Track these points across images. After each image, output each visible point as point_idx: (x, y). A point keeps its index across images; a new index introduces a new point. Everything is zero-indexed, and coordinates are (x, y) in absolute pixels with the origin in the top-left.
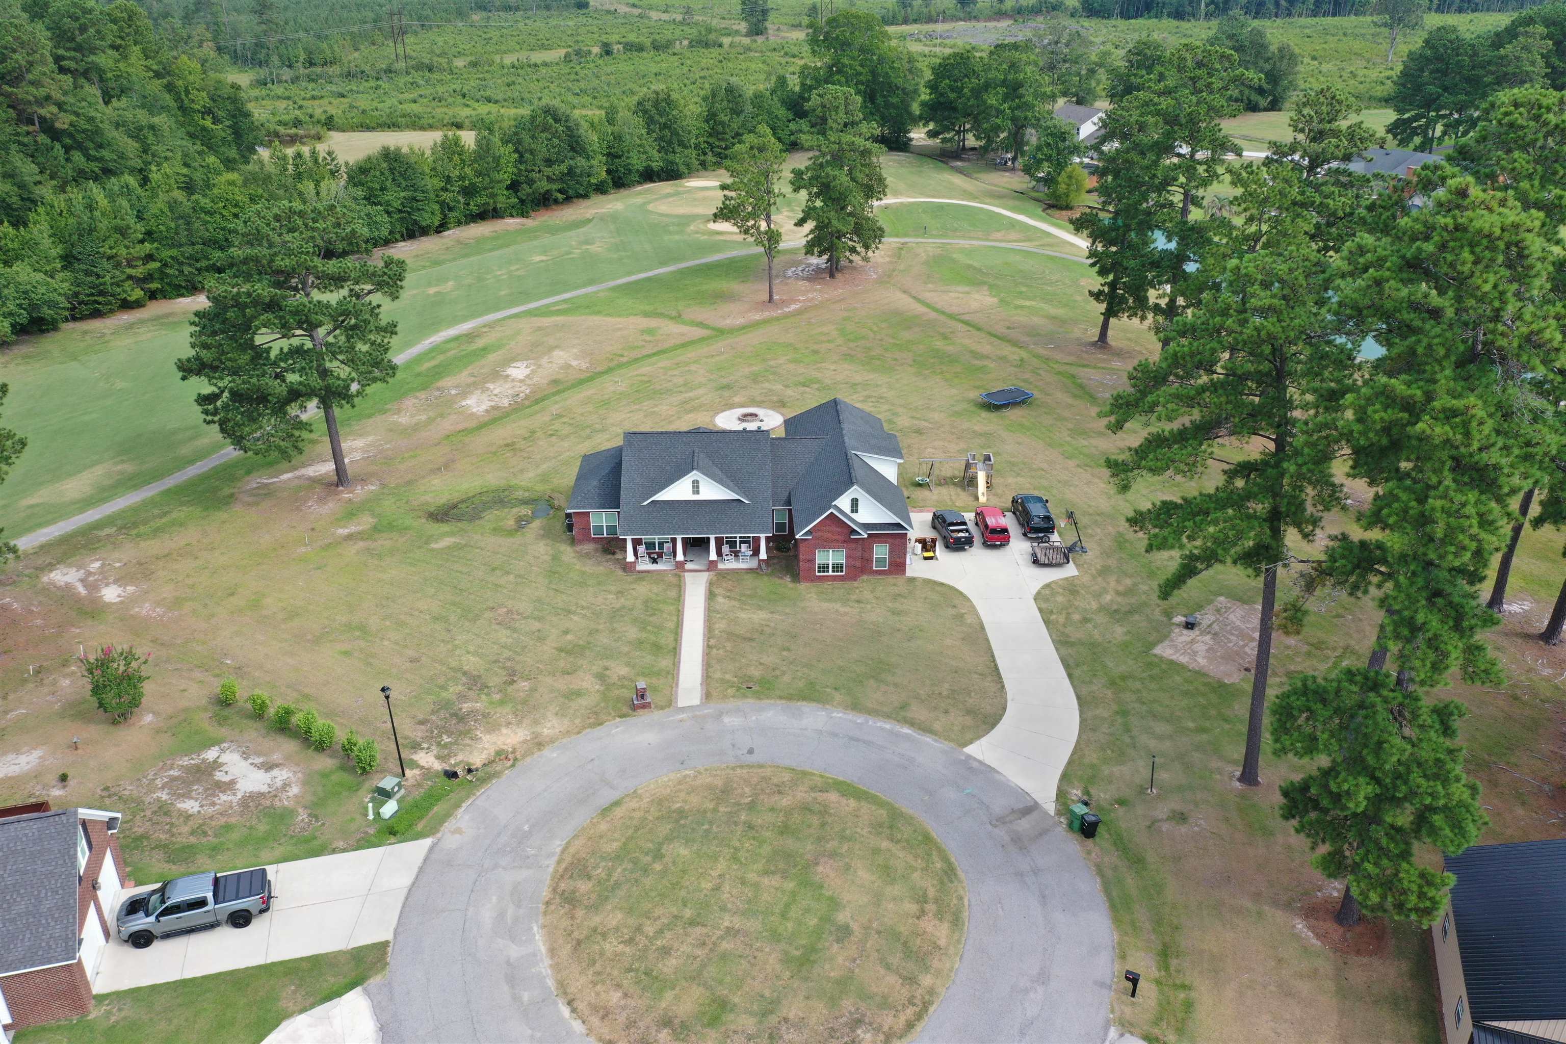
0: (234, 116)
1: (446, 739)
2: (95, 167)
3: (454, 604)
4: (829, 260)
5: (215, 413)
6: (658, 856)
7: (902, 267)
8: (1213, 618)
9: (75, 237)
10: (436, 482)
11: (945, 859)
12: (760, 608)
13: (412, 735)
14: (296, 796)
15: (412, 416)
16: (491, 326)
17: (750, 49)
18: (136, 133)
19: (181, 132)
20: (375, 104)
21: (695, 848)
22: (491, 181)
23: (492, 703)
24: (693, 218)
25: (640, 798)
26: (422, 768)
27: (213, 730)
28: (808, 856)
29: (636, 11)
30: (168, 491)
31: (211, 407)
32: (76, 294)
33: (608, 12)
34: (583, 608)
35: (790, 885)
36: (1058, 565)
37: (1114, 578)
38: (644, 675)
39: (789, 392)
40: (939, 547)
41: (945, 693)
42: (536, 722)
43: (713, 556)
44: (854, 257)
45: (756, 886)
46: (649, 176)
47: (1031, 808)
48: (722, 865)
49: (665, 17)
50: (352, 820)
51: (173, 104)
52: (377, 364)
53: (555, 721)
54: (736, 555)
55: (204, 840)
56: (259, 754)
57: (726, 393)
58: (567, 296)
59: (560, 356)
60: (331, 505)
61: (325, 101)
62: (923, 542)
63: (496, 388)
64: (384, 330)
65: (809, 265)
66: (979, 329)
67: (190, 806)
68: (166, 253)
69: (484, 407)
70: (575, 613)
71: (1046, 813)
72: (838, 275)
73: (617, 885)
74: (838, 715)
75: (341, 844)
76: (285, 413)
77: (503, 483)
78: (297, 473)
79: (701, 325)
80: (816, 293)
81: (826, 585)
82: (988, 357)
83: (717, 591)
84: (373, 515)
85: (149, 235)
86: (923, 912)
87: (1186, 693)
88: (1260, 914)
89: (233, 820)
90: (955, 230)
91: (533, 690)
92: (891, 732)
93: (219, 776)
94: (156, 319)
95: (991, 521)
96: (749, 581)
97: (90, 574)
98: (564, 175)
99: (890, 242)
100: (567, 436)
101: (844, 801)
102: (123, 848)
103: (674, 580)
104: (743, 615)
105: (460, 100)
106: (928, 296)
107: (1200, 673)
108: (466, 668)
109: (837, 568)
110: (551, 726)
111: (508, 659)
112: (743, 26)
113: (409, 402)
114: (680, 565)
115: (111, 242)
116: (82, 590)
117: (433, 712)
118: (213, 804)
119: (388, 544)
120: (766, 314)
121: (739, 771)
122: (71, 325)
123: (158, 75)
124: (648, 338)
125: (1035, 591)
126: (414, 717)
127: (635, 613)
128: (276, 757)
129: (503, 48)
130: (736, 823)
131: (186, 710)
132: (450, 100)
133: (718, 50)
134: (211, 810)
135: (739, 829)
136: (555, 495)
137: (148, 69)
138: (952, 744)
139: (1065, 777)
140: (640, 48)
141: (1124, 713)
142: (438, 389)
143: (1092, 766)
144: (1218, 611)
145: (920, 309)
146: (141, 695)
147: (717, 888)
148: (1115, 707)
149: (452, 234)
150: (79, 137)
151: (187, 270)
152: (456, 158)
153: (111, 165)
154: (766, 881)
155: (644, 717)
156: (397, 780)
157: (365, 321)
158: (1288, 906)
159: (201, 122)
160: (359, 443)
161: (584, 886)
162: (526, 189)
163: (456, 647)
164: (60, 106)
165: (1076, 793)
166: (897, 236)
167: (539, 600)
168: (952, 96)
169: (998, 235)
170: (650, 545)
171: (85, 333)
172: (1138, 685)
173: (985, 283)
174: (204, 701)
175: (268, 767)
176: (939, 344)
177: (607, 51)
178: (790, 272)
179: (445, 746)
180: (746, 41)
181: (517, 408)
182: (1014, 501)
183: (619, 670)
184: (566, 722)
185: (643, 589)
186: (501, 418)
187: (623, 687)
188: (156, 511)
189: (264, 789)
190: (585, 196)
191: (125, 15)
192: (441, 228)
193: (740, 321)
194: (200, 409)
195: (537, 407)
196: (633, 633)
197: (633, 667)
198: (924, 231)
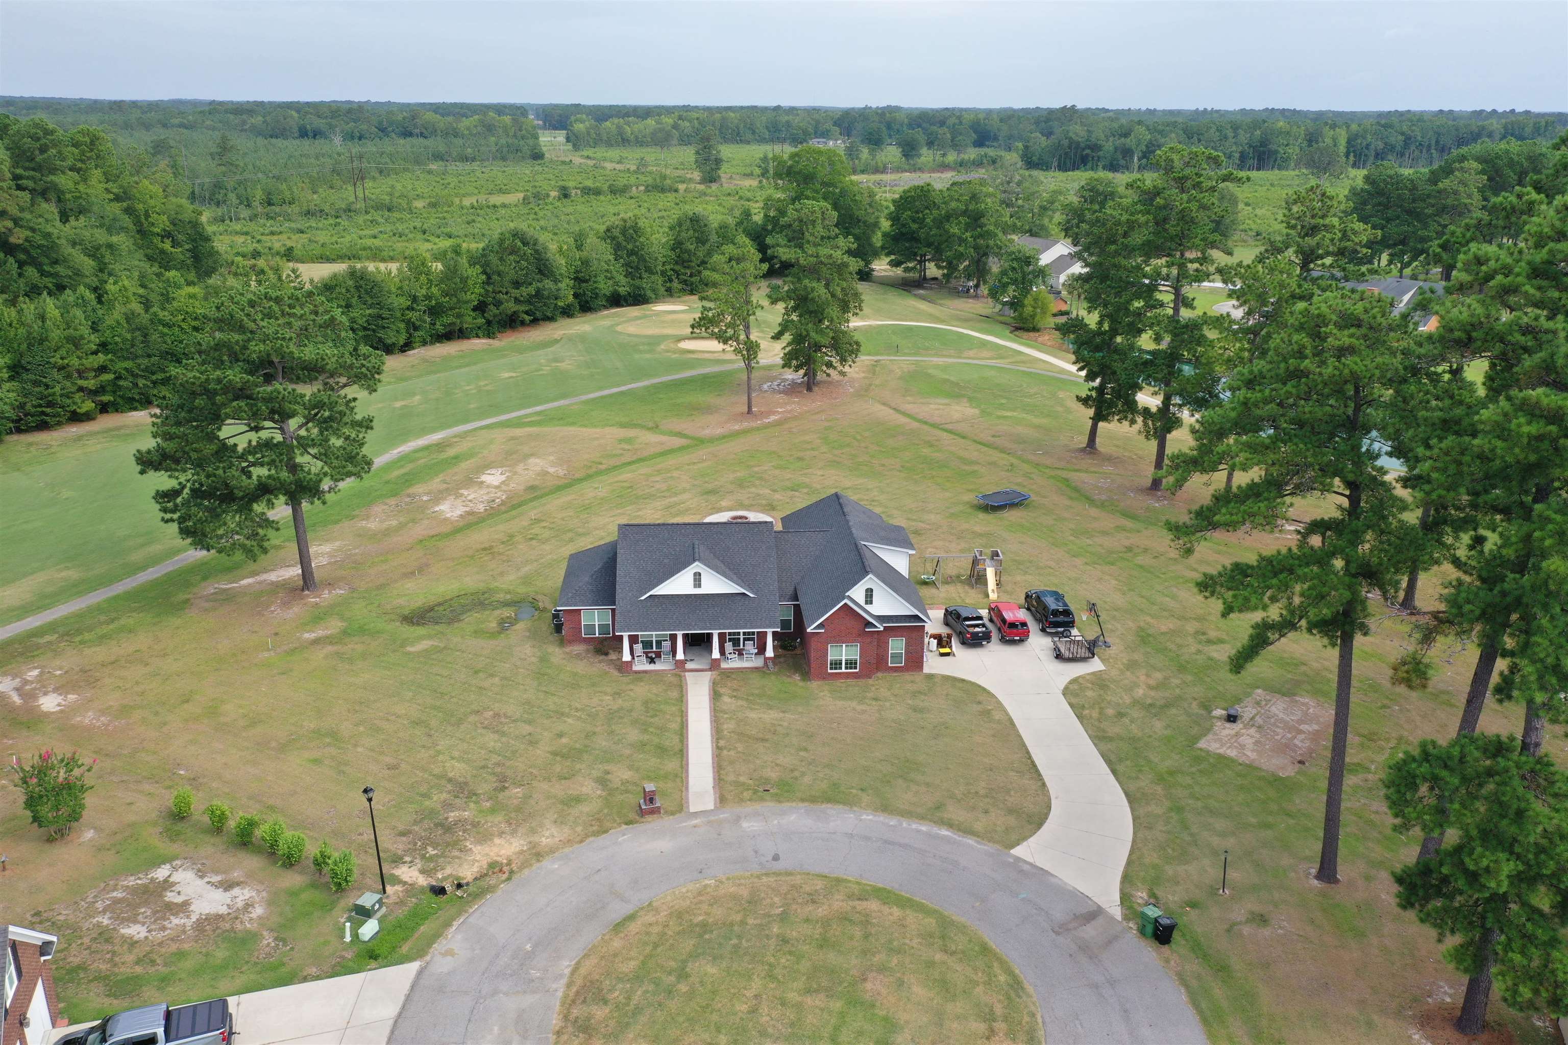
0: (194, 240)
1: (431, 851)
2: (48, 282)
3: (434, 708)
4: (805, 375)
5: (173, 511)
6: (683, 975)
7: (877, 382)
8: (1254, 711)
9: (24, 346)
10: (410, 585)
11: (1010, 972)
12: (770, 708)
13: (392, 847)
14: (260, 918)
15: (382, 522)
16: (463, 436)
17: (705, 194)
18: (93, 252)
19: (140, 254)
20: (334, 239)
21: (724, 965)
22: (459, 301)
23: (481, 811)
24: (665, 337)
25: (657, 911)
26: (405, 883)
27: (164, 847)
28: (854, 972)
29: (591, 163)
30: (116, 598)
31: (170, 505)
32: (22, 406)
33: (564, 163)
34: (577, 710)
35: (837, 1005)
36: (1083, 659)
37: (1144, 671)
38: (650, 779)
39: (777, 496)
40: (954, 642)
41: (982, 792)
42: (533, 831)
43: (716, 654)
44: (831, 371)
45: (799, 1006)
46: (616, 301)
47: (1095, 913)
48: (756, 985)
49: (618, 167)
50: (326, 943)
51: (131, 226)
52: (351, 458)
53: (554, 830)
54: (741, 654)
55: (152, 970)
56: (216, 872)
57: (713, 498)
58: (538, 408)
59: (536, 464)
60: (296, 609)
61: (284, 237)
62: (938, 637)
63: (470, 494)
64: (359, 424)
65: (785, 380)
66: (964, 438)
67: (136, 931)
68: (121, 365)
69: (458, 512)
70: (568, 716)
71: (1112, 918)
72: (815, 389)
73: (638, 1010)
74: (868, 817)
75: (313, 971)
76: (251, 510)
77: (482, 586)
78: (258, 578)
79: (679, 434)
80: (796, 405)
81: (839, 683)
82: (976, 463)
83: (722, 691)
84: (342, 619)
85: (104, 346)
86: (992, 1032)
87: (1241, 788)
88: (1369, 1024)
89: (186, 946)
90: (927, 349)
91: (527, 797)
92: (928, 835)
93: (170, 897)
94: (108, 430)
95: (1008, 616)
96: (756, 681)
97: (26, 682)
98: (531, 296)
99: (864, 359)
100: (547, 540)
101: (886, 909)
102: (56, 980)
103: (674, 680)
104: (753, 715)
105: (420, 236)
106: (908, 407)
107: (1251, 767)
108: (451, 775)
109: (851, 664)
110: (549, 835)
111: (498, 764)
112: (697, 175)
113: (378, 509)
114: (680, 664)
115: (63, 352)
116: (16, 699)
117: (415, 822)
118: (164, 928)
119: (360, 648)
120: (745, 425)
121: (765, 879)
122: (15, 437)
123: (117, 199)
124: (627, 447)
125: (1062, 687)
126: (394, 828)
127: (634, 714)
128: (236, 875)
129: (462, 192)
130: (768, 937)
131: (132, 825)
132: (410, 236)
133: (674, 194)
134: (159, 936)
135: (773, 942)
136: (539, 597)
137: (107, 190)
138: (997, 846)
139: (1126, 879)
140: (597, 192)
141: (1180, 810)
142: (409, 496)
143: (1155, 867)
144: (1258, 703)
145: (903, 420)
146: (82, 807)
147: (754, 1011)
148: (1167, 804)
149: (417, 354)
150: (34, 253)
151: (141, 382)
152: (423, 278)
153: (66, 281)
154: (809, 1000)
155: (653, 824)
156: (377, 897)
157: (340, 413)
158: (1398, 1014)
159: (160, 245)
160: (326, 548)
161: (599, 1012)
162: (492, 311)
163: (439, 753)
164: (16, 221)
165: (1141, 895)
166: (869, 354)
167: (528, 702)
168: (915, 226)
169: (972, 353)
170: (647, 644)
171: (30, 444)
172: (1188, 780)
173: (963, 396)
174: (154, 815)
175: (227, 886)
176: (926, 451)
177: (565, 194)
178: (765, 387)
179: (431, 859)
180: (702, 187)
181: (493, 513)
182: (1028, 597)
183: (621, 774)
184: (566, 830)
185: (641, 690)
186: (477, 523)
187: (627, 791)
188: (103, 618)
189: (223, 910)
190: (551, 319)
191: (87, 139)
192: (406, 347)
193: (719, 431)
194: (158, 507)
195: (514, 513)
196: (634, 735)
197: (638, 770)
198: (897, 350)
